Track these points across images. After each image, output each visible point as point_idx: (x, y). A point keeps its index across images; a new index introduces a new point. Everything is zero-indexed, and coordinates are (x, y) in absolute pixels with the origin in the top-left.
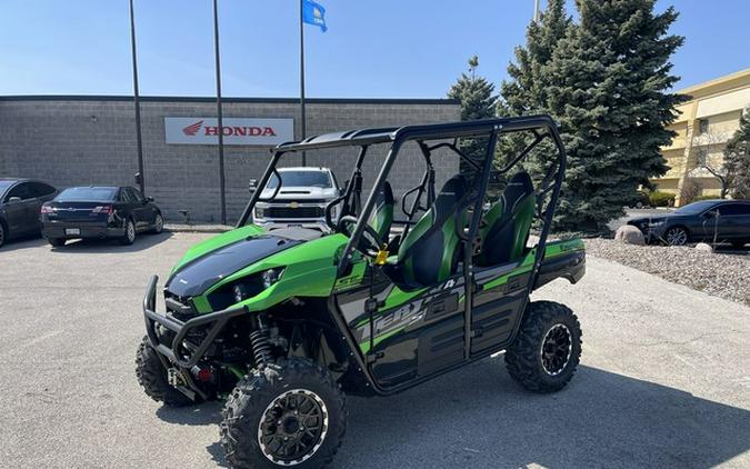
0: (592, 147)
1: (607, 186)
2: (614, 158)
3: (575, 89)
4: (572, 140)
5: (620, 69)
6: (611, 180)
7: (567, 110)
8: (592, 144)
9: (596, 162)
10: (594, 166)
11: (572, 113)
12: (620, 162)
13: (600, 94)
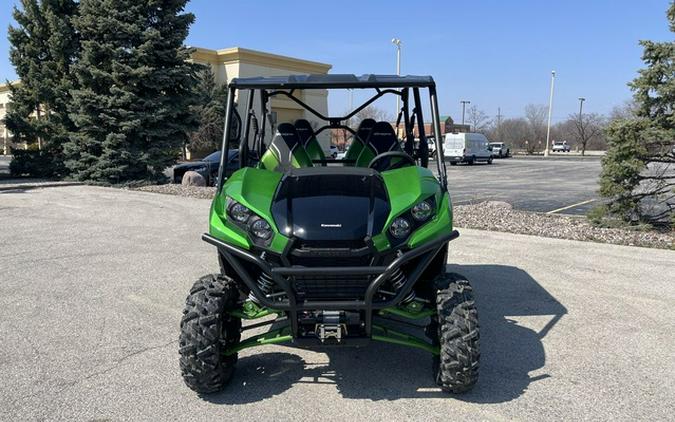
0: (142, 103)
1: (160, 139)
2: (162, 114)
3: (116, 46)
4: (123, 94)
5: (157, 35)
6: (163, 133)
7: (113, 66)
8: (141, 100)
9: (148, 116)
10: (147, 120)
11: (119, 70)
12: (168, 118)
13: (142, 54)
